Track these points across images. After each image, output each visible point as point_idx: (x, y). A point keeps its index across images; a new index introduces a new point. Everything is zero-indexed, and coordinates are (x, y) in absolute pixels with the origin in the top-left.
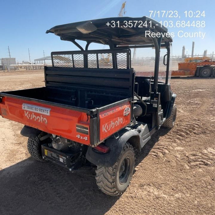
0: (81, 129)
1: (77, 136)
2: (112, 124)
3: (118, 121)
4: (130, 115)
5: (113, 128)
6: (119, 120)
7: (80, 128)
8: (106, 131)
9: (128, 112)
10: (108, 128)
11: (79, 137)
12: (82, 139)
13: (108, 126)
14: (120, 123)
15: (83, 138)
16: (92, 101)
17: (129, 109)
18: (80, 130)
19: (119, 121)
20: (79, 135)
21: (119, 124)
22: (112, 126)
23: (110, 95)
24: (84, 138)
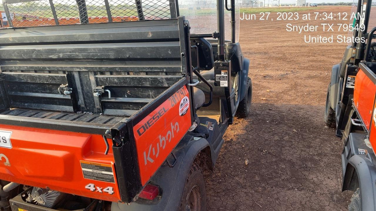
0: (95, 171)
1: (87, 187)
2: (161, 141)
3: (171, 131)
4: (189, 110)
5: (164, 147)
6: (172, 127)
7: (91, 170)
8: (152, 161)
9: (186, 105)
10: (154, 154)
11: (92, 188)
12: (100, 191)
13: (154, 149)
14: (175, 132)
15: (102, 190)
16: (107, 90)
17: (187, 100)
18: (92, 173)
19: (174, 129)
20: (92, 185)
21: (173, 137)
22: (161, 146)
23: (143, 76)
24: (105, 190)
